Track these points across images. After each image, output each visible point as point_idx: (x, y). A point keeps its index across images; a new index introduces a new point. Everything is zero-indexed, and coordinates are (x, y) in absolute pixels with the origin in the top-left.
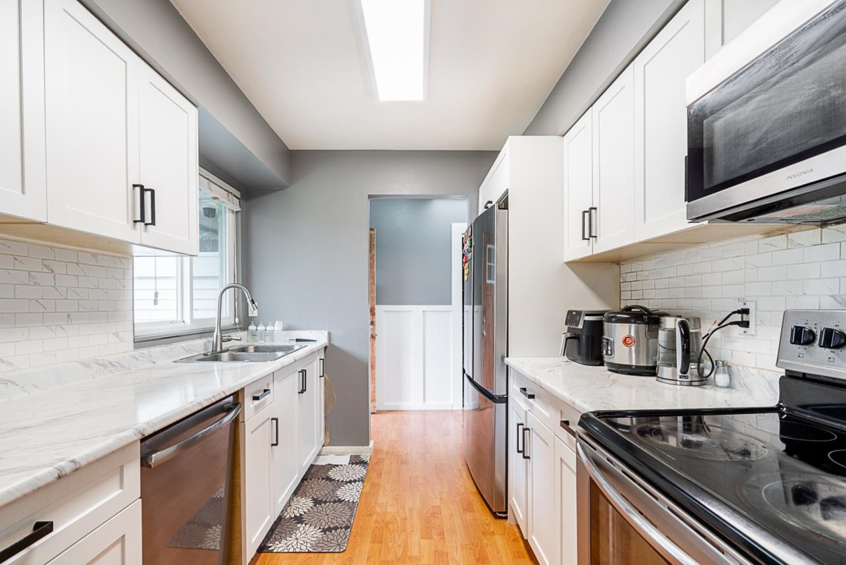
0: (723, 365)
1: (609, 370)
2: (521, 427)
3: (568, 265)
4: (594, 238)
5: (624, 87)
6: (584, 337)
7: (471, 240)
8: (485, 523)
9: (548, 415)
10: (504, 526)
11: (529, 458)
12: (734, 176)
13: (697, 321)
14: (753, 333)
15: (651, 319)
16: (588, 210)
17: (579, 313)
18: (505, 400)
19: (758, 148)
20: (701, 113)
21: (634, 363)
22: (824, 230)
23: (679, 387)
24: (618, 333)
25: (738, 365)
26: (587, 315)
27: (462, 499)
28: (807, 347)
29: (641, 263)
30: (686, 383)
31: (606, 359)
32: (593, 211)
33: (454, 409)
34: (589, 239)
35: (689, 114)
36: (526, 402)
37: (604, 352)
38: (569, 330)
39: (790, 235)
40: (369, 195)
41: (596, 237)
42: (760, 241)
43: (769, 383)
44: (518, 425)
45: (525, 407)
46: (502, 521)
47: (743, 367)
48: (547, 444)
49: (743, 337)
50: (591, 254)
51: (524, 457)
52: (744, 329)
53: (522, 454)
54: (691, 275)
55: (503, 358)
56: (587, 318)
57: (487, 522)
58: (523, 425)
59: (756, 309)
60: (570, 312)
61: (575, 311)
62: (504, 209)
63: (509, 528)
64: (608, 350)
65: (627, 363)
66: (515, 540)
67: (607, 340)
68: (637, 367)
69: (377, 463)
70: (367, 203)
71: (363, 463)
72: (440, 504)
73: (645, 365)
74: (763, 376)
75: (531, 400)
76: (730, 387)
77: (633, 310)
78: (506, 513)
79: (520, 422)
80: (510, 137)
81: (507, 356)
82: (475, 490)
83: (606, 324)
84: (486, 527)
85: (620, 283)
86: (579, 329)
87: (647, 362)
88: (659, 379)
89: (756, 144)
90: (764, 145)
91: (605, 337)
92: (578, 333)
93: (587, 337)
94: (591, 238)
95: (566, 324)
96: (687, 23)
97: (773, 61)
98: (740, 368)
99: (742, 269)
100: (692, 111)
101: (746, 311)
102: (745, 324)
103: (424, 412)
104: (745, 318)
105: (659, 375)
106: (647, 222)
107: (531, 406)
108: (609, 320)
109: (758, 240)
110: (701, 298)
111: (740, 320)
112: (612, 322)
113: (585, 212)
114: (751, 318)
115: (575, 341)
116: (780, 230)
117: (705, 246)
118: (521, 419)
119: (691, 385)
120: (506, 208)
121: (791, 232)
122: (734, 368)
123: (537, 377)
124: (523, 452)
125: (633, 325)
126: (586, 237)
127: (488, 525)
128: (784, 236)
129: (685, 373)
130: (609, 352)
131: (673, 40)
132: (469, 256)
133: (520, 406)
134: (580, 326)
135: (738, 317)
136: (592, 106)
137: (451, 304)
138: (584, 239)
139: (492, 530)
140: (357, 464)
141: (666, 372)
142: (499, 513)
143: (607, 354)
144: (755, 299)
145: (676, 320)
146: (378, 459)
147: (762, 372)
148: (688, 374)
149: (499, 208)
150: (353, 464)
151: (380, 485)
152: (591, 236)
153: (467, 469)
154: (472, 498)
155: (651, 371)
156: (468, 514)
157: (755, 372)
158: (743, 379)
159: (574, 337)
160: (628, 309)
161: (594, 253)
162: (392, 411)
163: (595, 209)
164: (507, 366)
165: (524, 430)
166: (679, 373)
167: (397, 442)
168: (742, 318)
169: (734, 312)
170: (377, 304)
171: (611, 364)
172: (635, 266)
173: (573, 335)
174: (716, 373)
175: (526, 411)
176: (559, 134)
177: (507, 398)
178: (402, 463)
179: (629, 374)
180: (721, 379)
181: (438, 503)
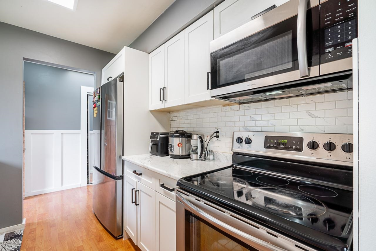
0: (212, 152)
1: (171, 158)
2: (134, 190)
3: (151, 112)
4: (165, 101)
5: (180, 39)
6: (159, 144)
7: (99, 95)
8: (111, 244)
9: (151, 183)
10: (122, 242)
11: (138, 205)
12: (229, 82)
13: (203, 135)
14: (220, 140)
15: (187, 136)
16: (163, 88)
17: (157, 134)
18: (121, 178)
19: (237, 73)
20: (216, 56)
21: (181, 154)
22: (240, 106)
23: (198, 162)
24: (175, 142)
25: (216, 152)
26: (161, 134)
27: (96, 236)
28: (240, 144)
29: (179, 113)
30: (200, 160)
31: (170, 153)
32: (165, 89)
33: (81, 186)
34: (162, 101)
35: (211, 56)
36: (136, 177)
37: (170, 150)
38: (152, 141)
39: (231, 106)
40: (23, 58)
41: (166, 100)
42: (222, 108)
43: (226, 157)
44: (132, 189)
45: (136, 180)
46: (120, 240)
47: (217, 152)
48: (151, 197)
49: (217, 141)
50: (163, 107)
51: (136, 205)
52: (217, 138)
53: (134, 204)
54: (199, 119)
55: (120, 157)
56: (161, 136)
57: (112, 244)
58: (135, 189)
59: (221, 131)
60: (152, 133)
61: (155, 133)
62: (121, 82)
63: (125, 242)
64: (171, 149)
65: (178, 154)
66: (129, 247)
67: (171, 145)
68: (182, 155)
69: (30, 233)
70: (22, 63)
71: (18, 236)
72: (82, 244)
73: (185, 154)
74: (224, 155)
75: (140, 176)
76: (214, 160)
77: (179, 132)
78: (122, 234)
79: (133, 188)
80: (125, 46)
81: (123, 155)
82: (102, 228)
83: (170, 138)
84: (113, 247)
85: (170, 121)
86: (157, 141)
87: (186, 153)
88: (192, 159)
89: (237, 72)
90: (239, 73)
91: (170, 143)
92: (157, 142)
93: (161, 144)
94: (164, 101)
95: (151, 138)
96: (206, 22)
97: (242, 44)
98: (217, 153)
99: (216, 117)
100: (212, 55)
101: (218, 132)
102: (218, 137)
103: (62, 192)
104: (218, 134)
105: (191, 158)
106: (190, 96)
107: (140, 179)
108: (171, 136)
109: (221, 107)
110: (203, 127)
111: (216, 135)
112: (172, 137)
113: (161, 89)
114: (219, 134)
115: (155, 146)
116: (228, 104)
117: (204, 108)
118: (133, 186)
119: (202, 161)
120: (123, 81)
121: (231, 105)
122: (215, 153)
123: (145, 165)
124: (136, 202)
125: (181, 138)
126: (161, 100)
127: (113, 245)
128: (229, 107)
129: (201, 156)
130: (172, 150)
131: (201, 26)
132: (98, 104)
133: (132, 180)
134: (158, 139)
135: (215, 134)
136: (164, 43)
137: (80, 130)
138: (160, 100)
139: (116, 247)
140: (11, 239)
141: (194, 156)
142: (118, 236)
143: (171, 151)
144: (220, 128)
145: (197, 136)
146: (31, 229)
147: (224, 153)
148: (202, 157)
149: (119, 81)
150: (7, 240)
151: (35, 247)
152: (164, 100)
153: (96, 217)
154: (101, 233)
155: (188, 156)
156: (100, 243)
157: (221, 153)
158: (218, 156)
159: (155, 144)
160: (177, 132)
161: (165, 107)
162: (38, 195)
163: (166, 88)
164: (123, 160)
165: (136, 191)
166: (199, 157)
167: (44, 214)
168: (217, 135)
169: (215, 133)
170: (25, 129)
171: (172, 155)
172: (176, 114)
173: (154, 144)
174: (209, 155)
175: (137, 182)
176: (147, 52)
177: (123, 177)
178: (51, 227)
179: (180, 159)
180: (211, 157)
181: (81, 244)
